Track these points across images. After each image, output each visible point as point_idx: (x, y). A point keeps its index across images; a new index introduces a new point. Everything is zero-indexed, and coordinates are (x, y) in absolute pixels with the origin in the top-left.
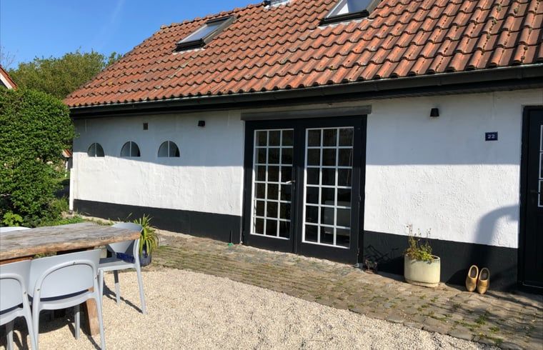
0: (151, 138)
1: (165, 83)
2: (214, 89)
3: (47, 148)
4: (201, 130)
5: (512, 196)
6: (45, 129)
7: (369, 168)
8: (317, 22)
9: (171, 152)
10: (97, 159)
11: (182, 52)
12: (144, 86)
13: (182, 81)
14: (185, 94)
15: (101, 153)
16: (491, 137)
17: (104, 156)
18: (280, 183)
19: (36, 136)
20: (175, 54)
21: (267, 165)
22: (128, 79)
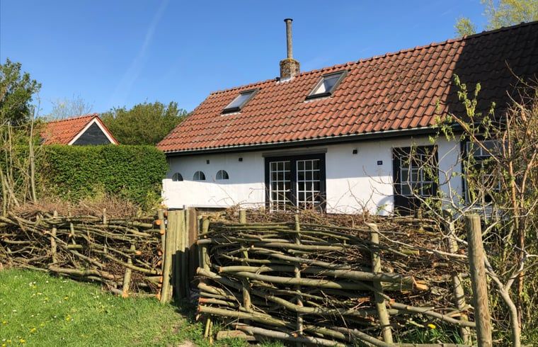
0: (211, 169)
1: (219, 136)
2: (247, 141)
3: (156, 177)
4: (241, 163)
5: (389, 190)
6: (154, 167)
7: (327, 180)
8: (305, 97)
9: (224, 176)
10: (178, 183)
11: (227, 115)
12: (206, 138)
13: (229, 135)
14: (231, 144)
15: (181, 179)
16: (380, 163)
17: (182, 180)
18: (284, 191)
19: (151, 171)
20: (222, 116)
21: (277, 181)
22: (196, 134)
